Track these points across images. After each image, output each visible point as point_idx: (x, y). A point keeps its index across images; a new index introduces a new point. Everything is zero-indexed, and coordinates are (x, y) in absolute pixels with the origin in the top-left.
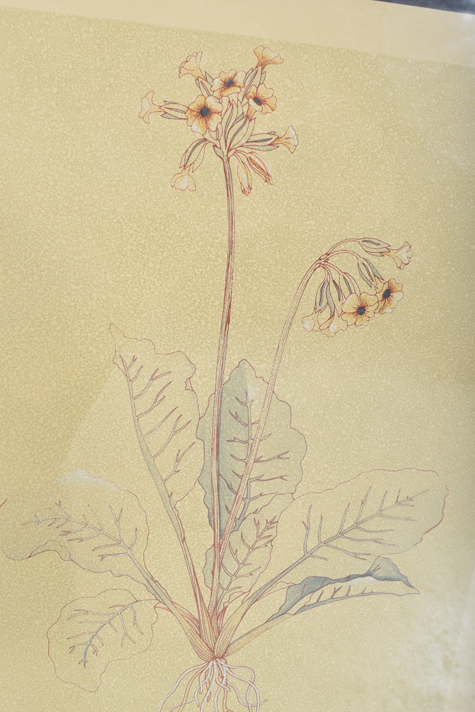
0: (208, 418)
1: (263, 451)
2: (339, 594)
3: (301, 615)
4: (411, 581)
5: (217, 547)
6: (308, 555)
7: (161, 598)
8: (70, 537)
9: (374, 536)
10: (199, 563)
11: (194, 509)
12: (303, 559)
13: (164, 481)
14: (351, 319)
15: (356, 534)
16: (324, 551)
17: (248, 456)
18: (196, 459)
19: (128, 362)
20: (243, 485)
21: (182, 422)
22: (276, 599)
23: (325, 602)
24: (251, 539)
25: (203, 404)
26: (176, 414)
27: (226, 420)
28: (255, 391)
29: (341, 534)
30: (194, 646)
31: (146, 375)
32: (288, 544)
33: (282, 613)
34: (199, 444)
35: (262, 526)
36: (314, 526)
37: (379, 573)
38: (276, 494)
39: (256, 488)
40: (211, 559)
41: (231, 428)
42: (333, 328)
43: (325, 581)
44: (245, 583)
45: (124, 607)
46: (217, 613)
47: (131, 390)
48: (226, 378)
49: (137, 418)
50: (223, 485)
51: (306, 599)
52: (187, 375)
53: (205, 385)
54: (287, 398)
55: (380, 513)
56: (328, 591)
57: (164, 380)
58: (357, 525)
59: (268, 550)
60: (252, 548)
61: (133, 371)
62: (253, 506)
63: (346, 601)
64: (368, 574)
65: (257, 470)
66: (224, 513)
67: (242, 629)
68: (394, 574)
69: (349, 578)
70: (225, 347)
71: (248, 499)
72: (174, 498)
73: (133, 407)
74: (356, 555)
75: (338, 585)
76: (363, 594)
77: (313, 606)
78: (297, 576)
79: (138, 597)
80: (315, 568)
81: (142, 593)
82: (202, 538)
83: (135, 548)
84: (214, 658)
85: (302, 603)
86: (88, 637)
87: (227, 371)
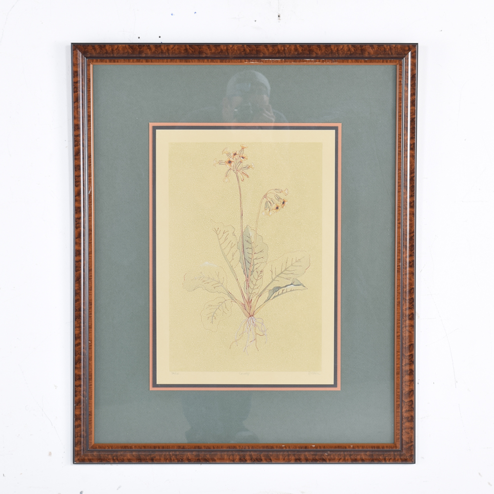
0: (240, 243)
1: (256, 250)
2: (284, 292)
3: (274, 299)
4: (304, 285)
5: (247, 280)
6: (273, 280)
7: (233, 298)
8: (205, 282)
9: (291, 272)
10: (243, 286)
11: (239, 270)
12: (272, 281)
13: (230, 262)
14: (275, 211)
15: (286, 272)
16: (278, 278)
17: (252, 252)
18: (238, 254)
19: (217, 229)
20: (252, 261)
21: (233, 245)
22: (266, 295)
23: (280, 294)
24: (256, 278)
25: (238, 239)
26: (231, 243)
27: (245, 242)
28: (252, 234)
29: (282, 273)
30: (244, 313)
31: (222, 232)
32: (267, 278)
33: (268, 299)
34: (238, 250)
35: (259, 273)
36: (274, 271)
37: (295, 284)
38: (262, 263)
39: (256, 261)
40: (246, 284)
41: (247, 245)
42: (270, 214)
43: (279, 288)
44: (256, 291)
45: (222, 303)
46: (249, 302)
47: (218, 237)
48: (244, 231)
49: (220, 245)
50: (246, 262)
51: (275, 294)
52: (233, 231)
53: (238, 234)
54: (261, 234)
55: (292, 265)
56: (281, 291)
57: (227, 233)
58: (286, 270)
59: (261, 280)
60: (257, 280)
61: (218, 232)
62: (255, 267)
63: (287, 293)
64: (291, 284)
65: (255, 256)
66: (248, 270)
67: (258, 306)
68: (299, 283)
69: (286, 286)
70: (242, 222)
71: (254, 265)
72: (233, 267)
73: (219, 242)
74: (287, 279)
75: (283, 288)
76: (291, 291)
77: (277, 296)
78: (271, 287)
79: (226, 299)
80: (276, 284)
81: (227, 298)
82: (242, 278)
83: (224, 284)
84: (250, 316)
85: (273, 296)
86: (213, 314)
87: (244, 229)
